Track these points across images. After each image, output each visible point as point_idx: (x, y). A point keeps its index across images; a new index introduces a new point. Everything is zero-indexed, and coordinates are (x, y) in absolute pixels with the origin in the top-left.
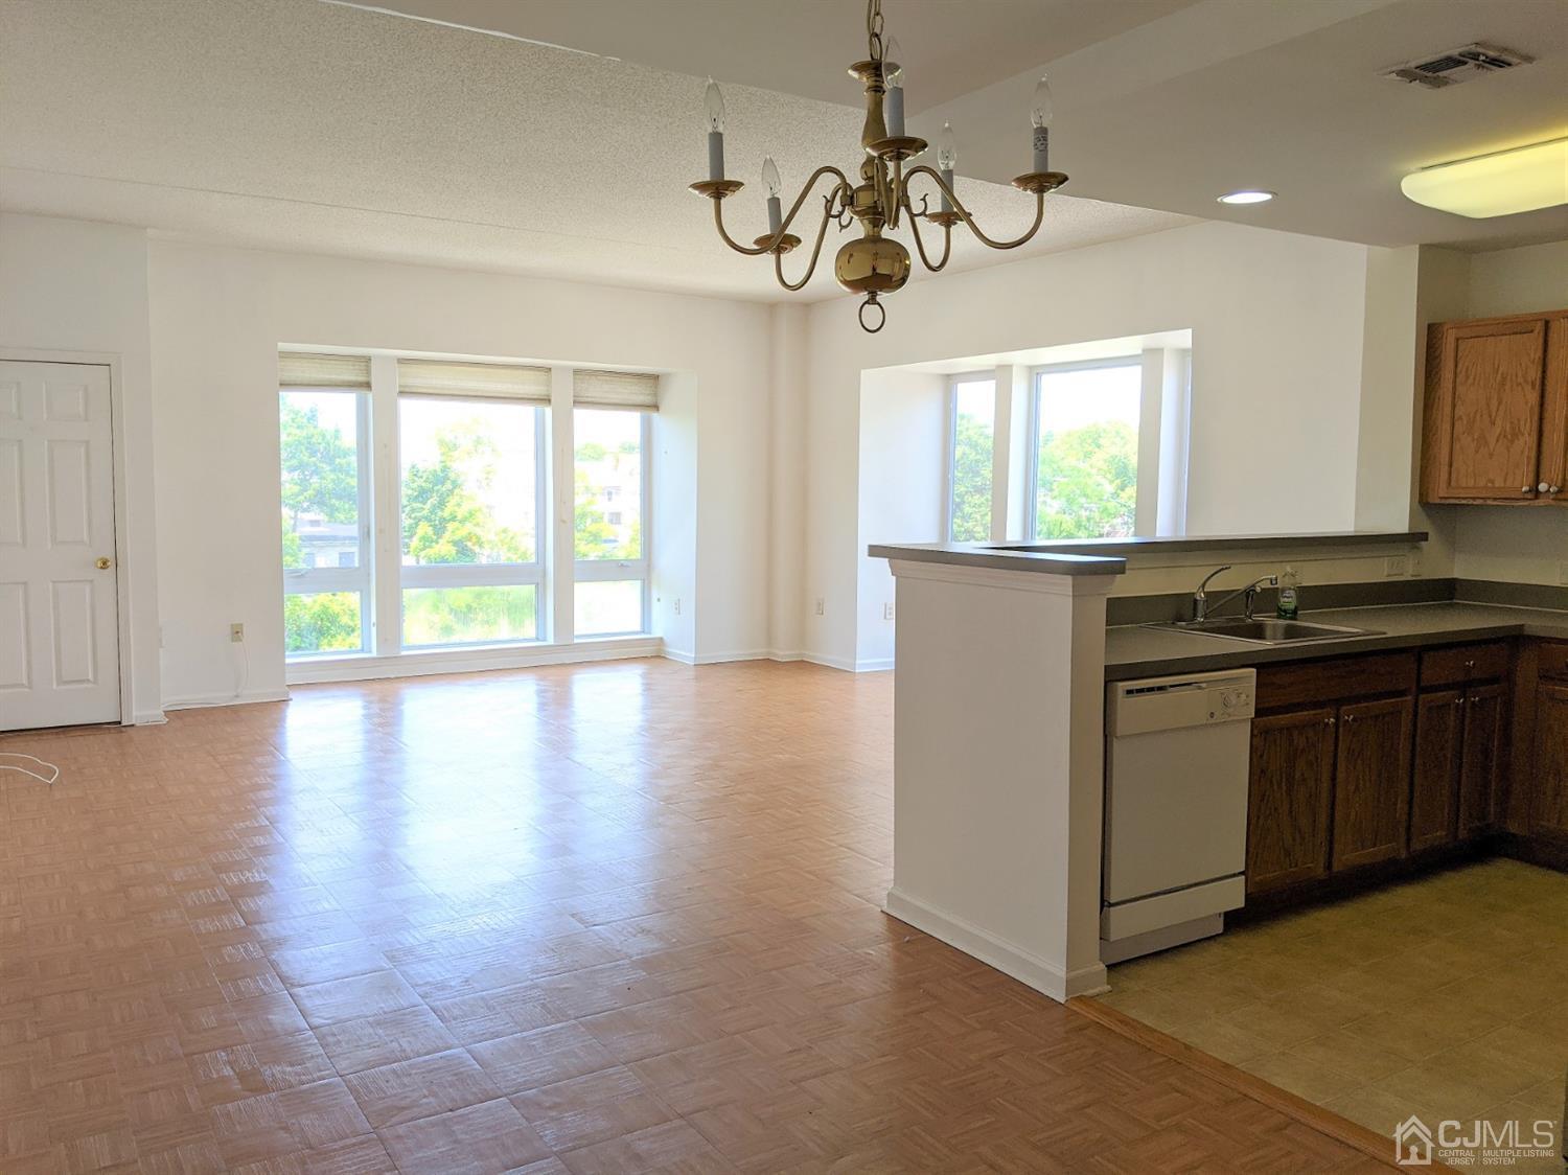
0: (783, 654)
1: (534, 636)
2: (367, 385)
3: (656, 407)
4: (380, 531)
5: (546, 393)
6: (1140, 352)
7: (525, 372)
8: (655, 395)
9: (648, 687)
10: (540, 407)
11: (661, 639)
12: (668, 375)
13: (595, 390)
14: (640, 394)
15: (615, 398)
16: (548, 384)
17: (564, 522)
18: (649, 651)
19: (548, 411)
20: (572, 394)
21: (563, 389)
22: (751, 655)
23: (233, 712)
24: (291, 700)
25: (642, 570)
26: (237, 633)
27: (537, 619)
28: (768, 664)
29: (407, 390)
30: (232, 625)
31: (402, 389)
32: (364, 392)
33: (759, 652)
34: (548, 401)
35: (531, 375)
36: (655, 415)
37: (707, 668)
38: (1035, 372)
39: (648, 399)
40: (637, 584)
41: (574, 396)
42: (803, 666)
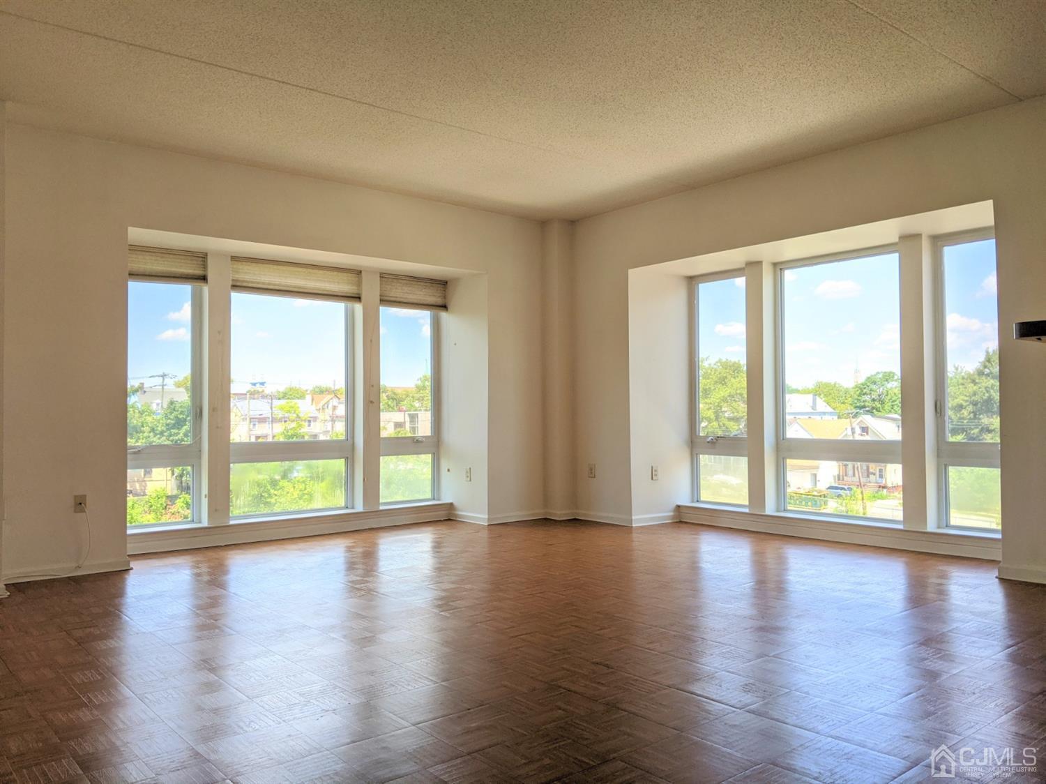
0: (560, 513)
1: (343, 504)
2: (204, 278)
3: (444, 307)
4: (213, 410)
5: (356, 292)
6: (897, 240)
7: (340, 274)
8: (445, 297)
9: (437, 546)
10: (350, 304)
11: (451, 504)
12: (456, 280)
13: (398, 292)
14: (432, 296)
15: (412, 298)
16: (359, 284)
17: (372, 402)
18: (441, 515)
19: (358, 308)
20: (379, 294)
21: (371, 290)
22: (533, 515)
23: (76, 583)
24: (132, 569)
25: (434, 445)
26: (80, 504)
27: (346, 490)
28: (546, 522)
29: (238, 284)
30: (75, 497)
31: (235, 284)
32: (199, 284)
33: (538, 513)
34: (357, 298)
35: (345, 276)
36: (444, 315)
37: (497, 528)
38: (779, 267)
39: (439, 301)
40: (428, 458)
41: (381, 296)
42: (575, 522)
